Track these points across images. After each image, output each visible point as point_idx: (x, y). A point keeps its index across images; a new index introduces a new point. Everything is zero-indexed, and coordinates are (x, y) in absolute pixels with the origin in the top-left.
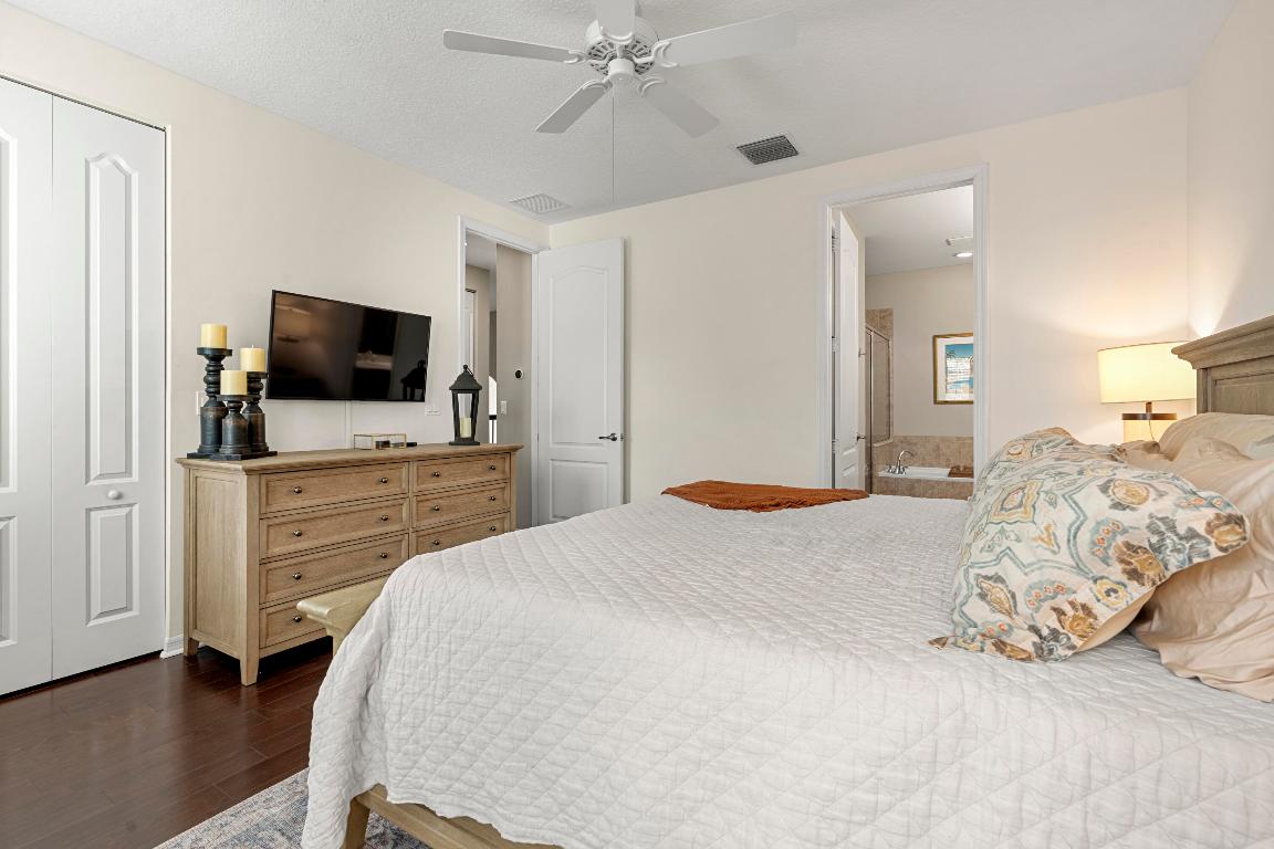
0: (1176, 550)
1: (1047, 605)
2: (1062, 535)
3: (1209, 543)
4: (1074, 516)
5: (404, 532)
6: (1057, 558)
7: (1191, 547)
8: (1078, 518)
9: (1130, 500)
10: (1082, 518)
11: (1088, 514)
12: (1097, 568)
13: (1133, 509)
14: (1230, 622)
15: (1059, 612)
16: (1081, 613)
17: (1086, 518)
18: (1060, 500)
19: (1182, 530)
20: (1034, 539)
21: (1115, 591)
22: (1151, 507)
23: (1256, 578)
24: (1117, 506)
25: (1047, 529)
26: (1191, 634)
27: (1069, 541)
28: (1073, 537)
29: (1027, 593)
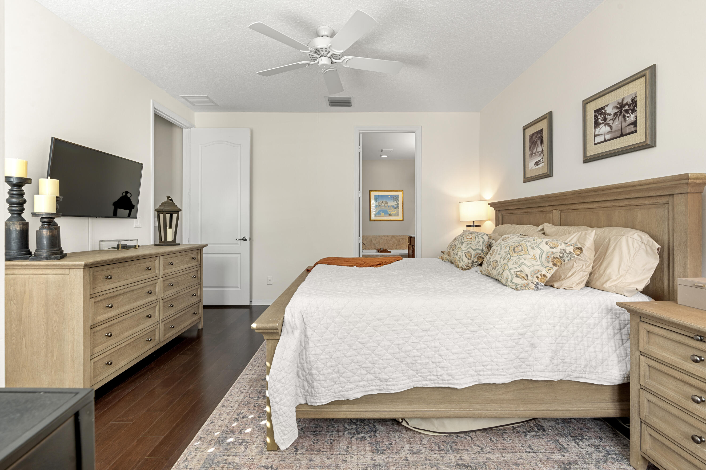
0: (567, 257)
1: (535, 276)
2: (538, 257)
3: (574, 254)
4: (540, 252)
5: (157, 300)
6: (537, 263)
7: (571, 255)
8: (542, 252)
9: (554, 246)
10: (543, 252)
11: (544, 250)
12: (546, 264)
13: (556, 248)
14: (570, 274)
15: (537, 277)
16: (543, 277)
17: (544, 252)
18: (535, 248)
19: (568, 252)
20: (531, 259)
21: (550, 270)
22: (560, 247)
23: (574, 263)
24: (551, 248)
25: (534, 256)
26: (559, 279)
27: (540, 258)
28: (541, 257)
29: (531, 274)
